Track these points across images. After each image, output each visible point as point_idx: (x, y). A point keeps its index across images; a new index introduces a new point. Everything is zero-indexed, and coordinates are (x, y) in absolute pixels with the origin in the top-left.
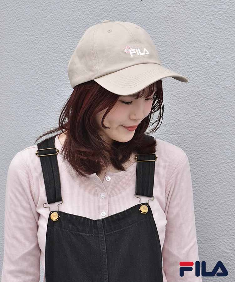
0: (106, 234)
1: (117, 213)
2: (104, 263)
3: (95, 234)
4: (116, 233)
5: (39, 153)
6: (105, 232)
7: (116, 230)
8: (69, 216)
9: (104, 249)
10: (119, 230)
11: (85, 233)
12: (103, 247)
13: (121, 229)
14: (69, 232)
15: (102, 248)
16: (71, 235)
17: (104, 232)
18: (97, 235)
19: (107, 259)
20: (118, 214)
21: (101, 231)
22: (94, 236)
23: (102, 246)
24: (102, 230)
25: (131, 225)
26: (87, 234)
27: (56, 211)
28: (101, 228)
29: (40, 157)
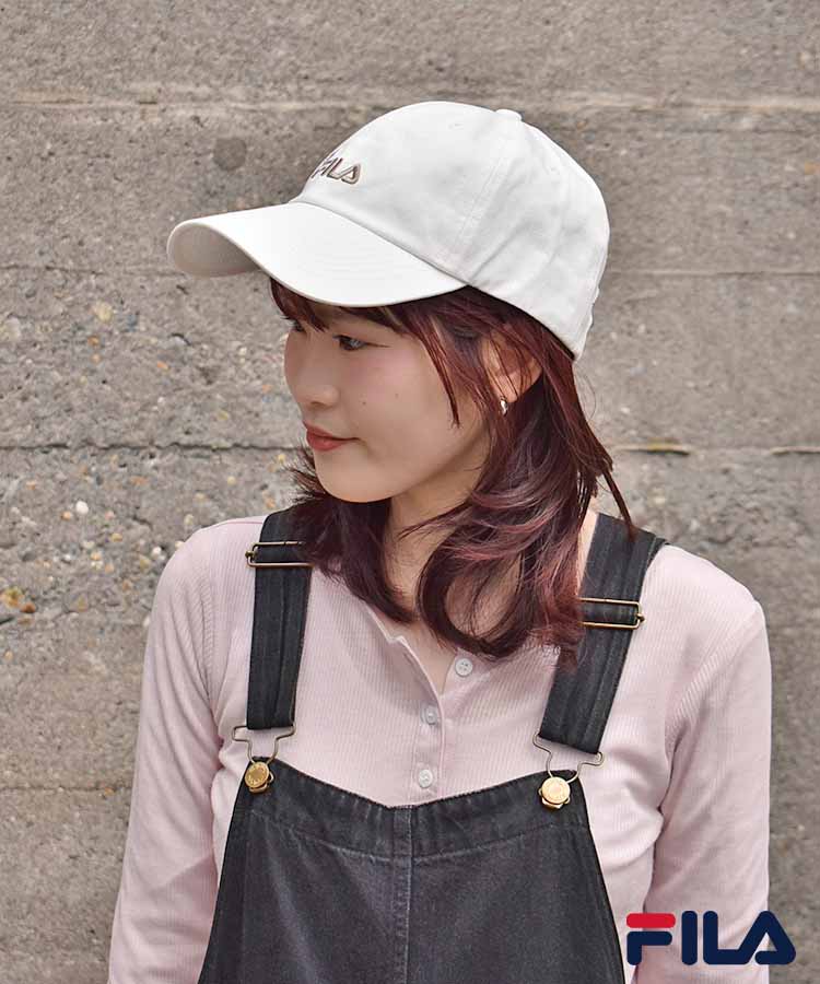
0: (418, 860)
1: (462, 793)
2: (396, 959)
3: (381, 856)
4: (448, 860)
5: (256, 554)
6: (416, 853)
7: (451, 851)
8: (303, 781)
9: (401, 909)
10: (460, 853)
11: (348, 848)
12: (400, 904)
13: (468, 851)
14: (296, 835)
15: (395, 908)
16: (300, 847)
17: (413, 851)
18: (388, 860)
19: (407, 948)
20: (463, 797)
21: (402, 848)
22: (377, 861)
23: (396, 898)
24: (405, 844)
25: (504, 840)
26: (353, 853)
27: (267, 759)
28: (403, 837)
29: (257, 569)
